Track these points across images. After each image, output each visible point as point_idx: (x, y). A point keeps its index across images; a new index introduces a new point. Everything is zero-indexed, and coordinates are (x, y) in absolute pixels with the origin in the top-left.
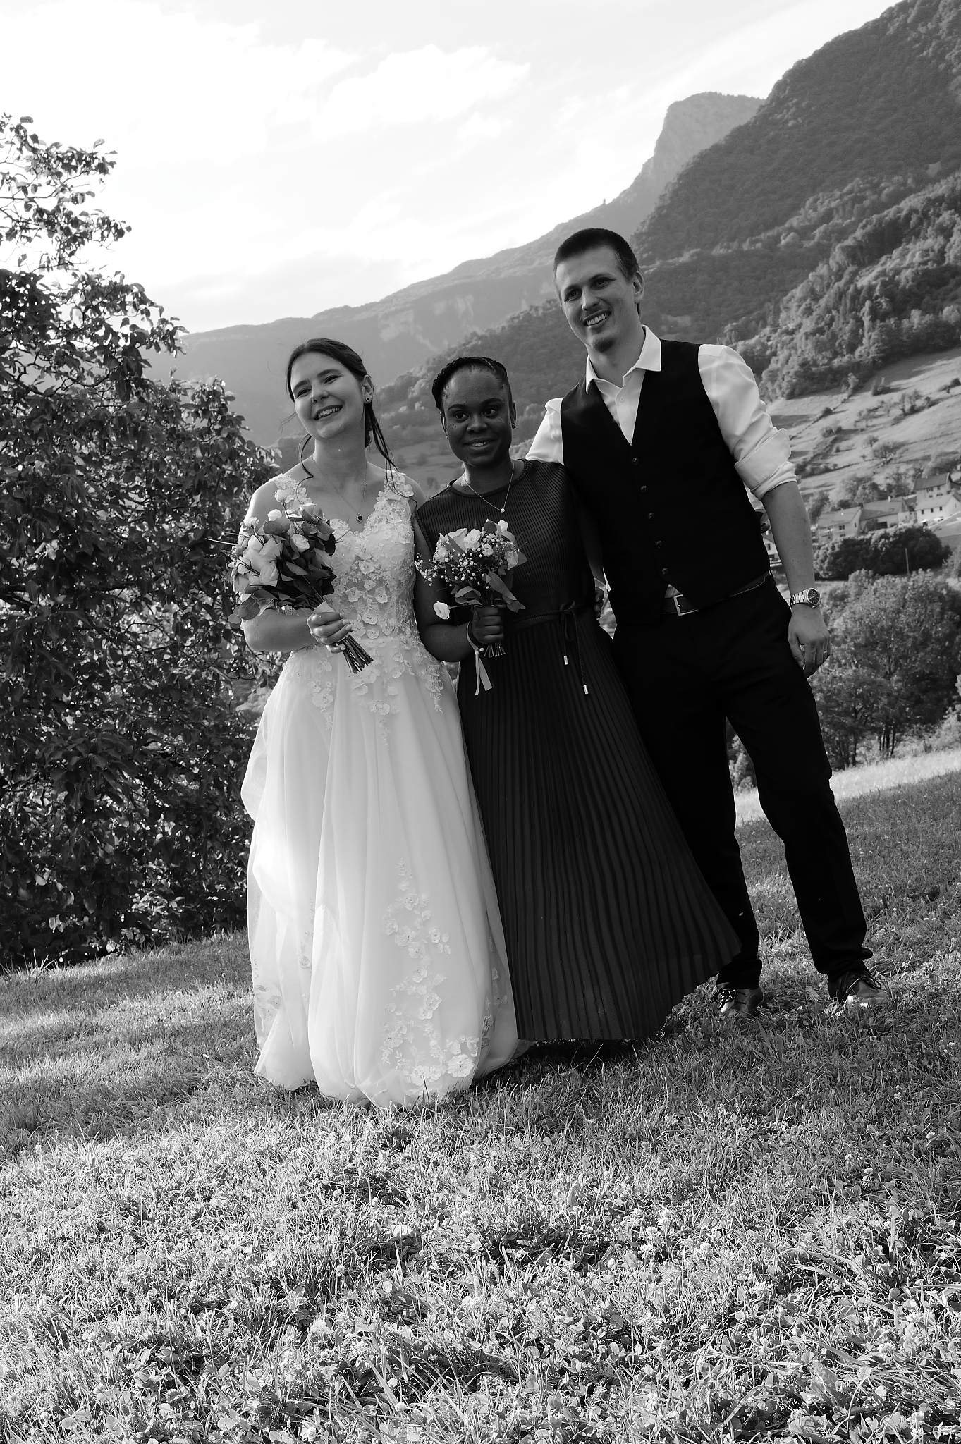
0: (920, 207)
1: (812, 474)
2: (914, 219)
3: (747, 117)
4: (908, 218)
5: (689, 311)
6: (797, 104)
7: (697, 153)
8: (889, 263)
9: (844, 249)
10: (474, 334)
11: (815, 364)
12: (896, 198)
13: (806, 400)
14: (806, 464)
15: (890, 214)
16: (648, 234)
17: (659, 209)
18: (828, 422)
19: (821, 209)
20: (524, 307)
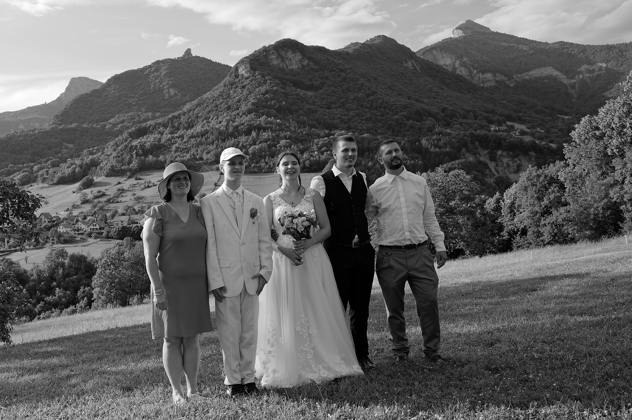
0: (153, 125)
1: (113, 203)
2: (151, 127)
3: (98, 87)
4: (149, 127)
5: (72, 143)
6: (115, 87)
7: (80, 94)
8: (143, 139)
9: (127, 132)
11: (116, 167)
12: (146, 120)
13: (112, 178)
14: (111, 199)
15: (144, 125)
16: (60, 116)
17: (65, 109)
18: (119, 186)
19: (121, 119)
20: (12, 132)
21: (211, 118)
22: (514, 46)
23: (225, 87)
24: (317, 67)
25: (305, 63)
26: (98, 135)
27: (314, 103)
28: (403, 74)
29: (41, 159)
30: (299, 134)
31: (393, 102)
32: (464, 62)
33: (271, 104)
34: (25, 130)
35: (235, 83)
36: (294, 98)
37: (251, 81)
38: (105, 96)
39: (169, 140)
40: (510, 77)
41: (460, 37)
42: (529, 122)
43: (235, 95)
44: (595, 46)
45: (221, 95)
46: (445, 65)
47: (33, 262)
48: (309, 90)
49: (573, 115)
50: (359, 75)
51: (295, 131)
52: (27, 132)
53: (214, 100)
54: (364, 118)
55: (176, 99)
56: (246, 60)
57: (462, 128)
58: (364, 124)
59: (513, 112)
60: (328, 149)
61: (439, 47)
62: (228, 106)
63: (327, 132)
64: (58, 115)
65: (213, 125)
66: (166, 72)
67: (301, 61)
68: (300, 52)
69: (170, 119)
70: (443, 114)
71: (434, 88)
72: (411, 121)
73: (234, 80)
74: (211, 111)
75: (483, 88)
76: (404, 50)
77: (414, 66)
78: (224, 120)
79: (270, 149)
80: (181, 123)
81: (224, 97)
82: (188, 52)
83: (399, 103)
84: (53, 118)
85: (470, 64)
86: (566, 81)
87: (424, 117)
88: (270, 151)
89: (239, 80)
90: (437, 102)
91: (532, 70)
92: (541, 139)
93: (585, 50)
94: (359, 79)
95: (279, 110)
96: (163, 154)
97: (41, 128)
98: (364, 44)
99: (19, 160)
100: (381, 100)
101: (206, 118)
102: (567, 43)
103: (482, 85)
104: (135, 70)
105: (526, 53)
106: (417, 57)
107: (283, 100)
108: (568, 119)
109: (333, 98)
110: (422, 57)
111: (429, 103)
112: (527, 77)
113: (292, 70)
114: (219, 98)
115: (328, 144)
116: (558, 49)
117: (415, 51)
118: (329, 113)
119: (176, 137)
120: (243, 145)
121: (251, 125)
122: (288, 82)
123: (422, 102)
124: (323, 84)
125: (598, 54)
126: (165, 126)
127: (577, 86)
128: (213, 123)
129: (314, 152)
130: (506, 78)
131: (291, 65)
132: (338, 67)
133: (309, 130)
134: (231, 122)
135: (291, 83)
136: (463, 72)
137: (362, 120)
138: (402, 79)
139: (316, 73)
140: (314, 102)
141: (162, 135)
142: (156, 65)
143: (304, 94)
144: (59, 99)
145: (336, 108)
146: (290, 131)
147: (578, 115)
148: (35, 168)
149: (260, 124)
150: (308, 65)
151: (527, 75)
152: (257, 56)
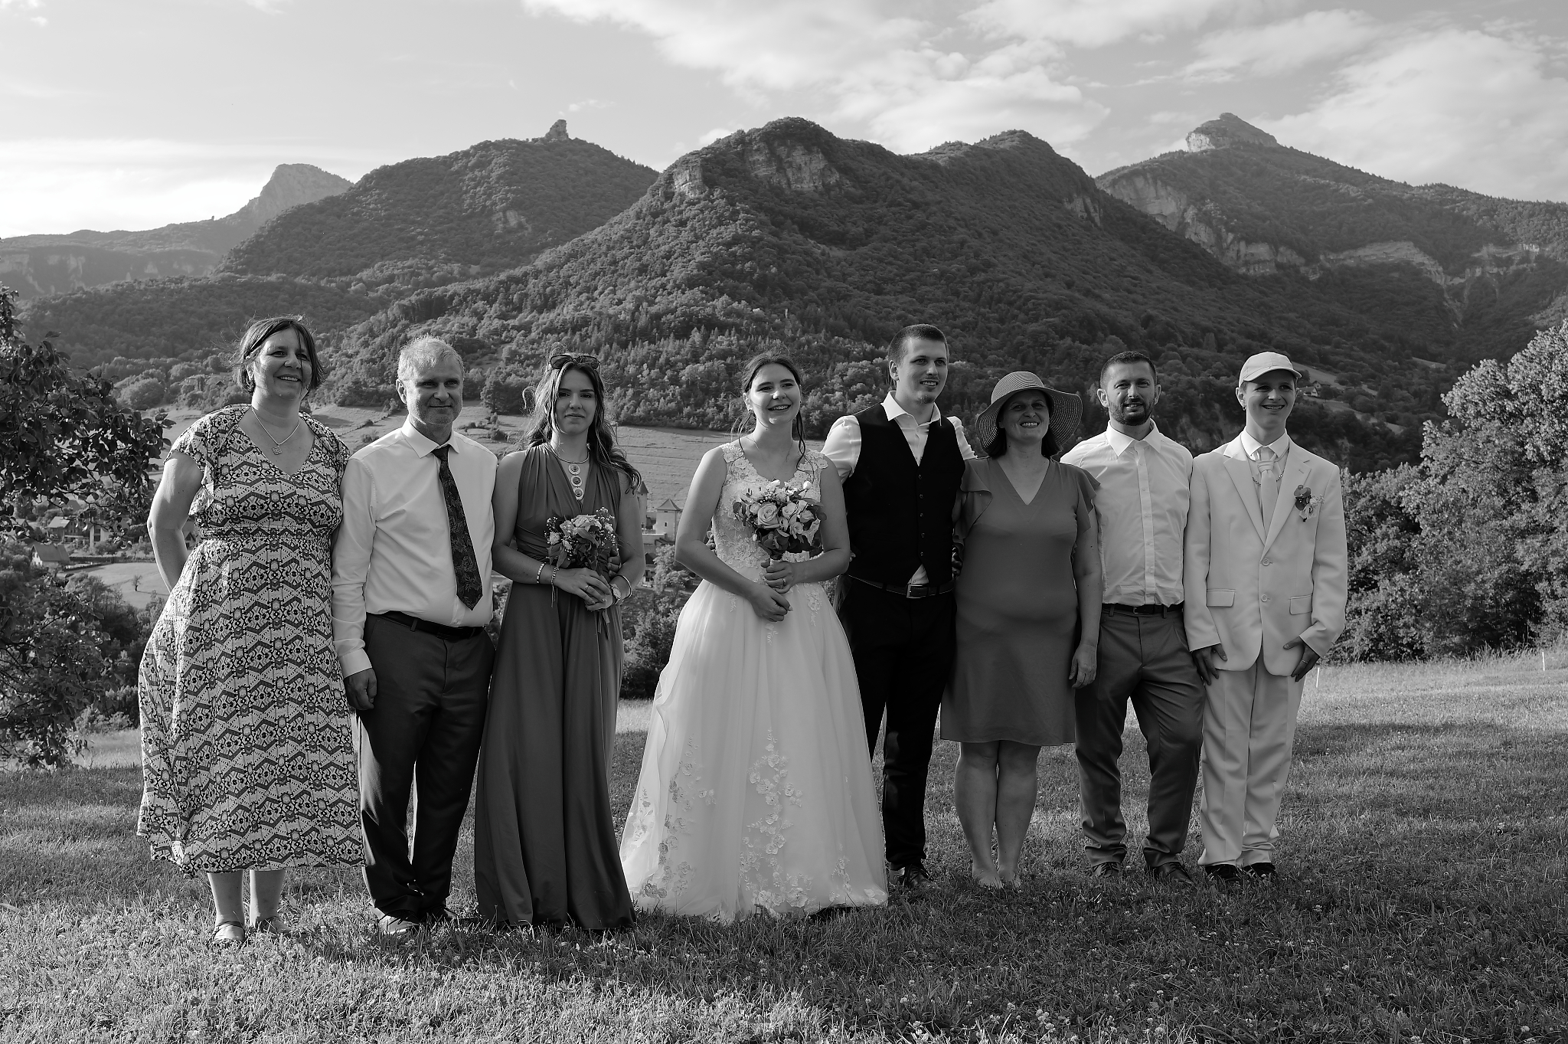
0: (462, 293)
2: (456, 299)
3: (339, 192)
4: (452, 298)
6: (379, 194)
7: (295, 205)
8: (435, 325)
9: (399, 305)
10: (81, 288)
11: (365, 384)
12: (445, 281)
15: (439, 291)
16: (245, 252)
17: (258, 236)
19: (387, 273)
20: (129, 279)
21: (600, 289)
22: (1328, 185)
23: (638, 218)
24: (860, 192)
25: (832, 181)
26: (329, 305)
27: (844, 277)
28: (1060, 227)
29: (190, 351)
30: (801, 345)
31: (1031, 291)
32: (1205, 213)
33: (742, 270)
34: (159, 278)
35: (664, 211)
36: (798, 261)
37: (702, 211)
38: (353, 214)
39: (497, 332)
40: (1310, 259)
41: (1202, 152)
42: (1343, 369)
43: (660, 240)
44: (1518, 202)
45: (627, 238)
46: (1161, 215)
47: (150, 590)
48: (836, 244)
49: (1450, 362)
50: (956, 219)
51: (793, 339)
52: (164, 283)
53: (609, 248)
54: (958, 322)
55: (520, 238)
56: (693, 158)
57: (1185, 369)
58: (956, 337)
59: (1308, 341)
60: (867, 388)
61: (1152, 170)
62: (642, 265)
63: (869, 347)
64: (240, 250)
65: (601, 307)
66: (502, 170)
67: (822, 174)
68: (823, 153)
69: (501, 282)
70: (1143, 331)
71: (1129, 268)
72: (1068, 341)
73: (662, 204)
74: (602, 272)
75: (1245, 277)
76: (1069, 170)
77: (1087, 210)
78: (630, 297)
79: (730, 375)
80: (526, 295)
81: (635, 243)
82: (560, 127)
83: (1045, 295)
84: (226, 254)
85: (1221, 220)
86: (1441, 280)
87: (1100, 334)
88: (730, 381)
89: (674, 207)
90: (1134, 302)
91: (1363, 246)
92: (1369, 411)
93: (1495, 211)
94: (955, 229)
95: (761, 285)
96: (479, 364)
97: (197, 277)
98: (975, 147)
99: (138, 348)
100: (1001, 284)
101: (588, 290)
102: (1454, 190)
103: (1243, 270)
104: (429, 160)
105: (1354, 204)
106: (1097, 191)
107: (773, 263)
108: (1438, 371)
109: (889, 268)
110: (1109, 191)
111: (1115, 301)
112: (1351, 262)
113: (800, 194)
114: (621, 243)
115: (867, 375)
116: (1432, 202)
117: (1094, 177)
118: (877, 303)
119: (514, 327)
120: (668, 361)
121: (691, 315)
122: (789, 221)
123: (1097, 297)
124: (869, 233)
125: (1525, 222)
126: (489, 298)
127: (1466, 293)
128: (603, 302)
129: (833, 392)
130: (1302, 260)
131: (800, 180)
132: (909, 196)
133: (828, 339)
134: (645, 304)
135: (794, 223)
136: (1201, 235)
137: (954, 327)
138: (1056, 238)
139: (855, 205)
140: (844, 274)
141: (481, 319)
142: (480, 153)
143: (823, 254)
144: (245, 212)
145: (896, 293)
146: (782, 337)
147: (1461, 364)
148: (175, 370)
149: (714, 314)
150: (839, 184)
151: (1351, 258)
152: (721, 154)
